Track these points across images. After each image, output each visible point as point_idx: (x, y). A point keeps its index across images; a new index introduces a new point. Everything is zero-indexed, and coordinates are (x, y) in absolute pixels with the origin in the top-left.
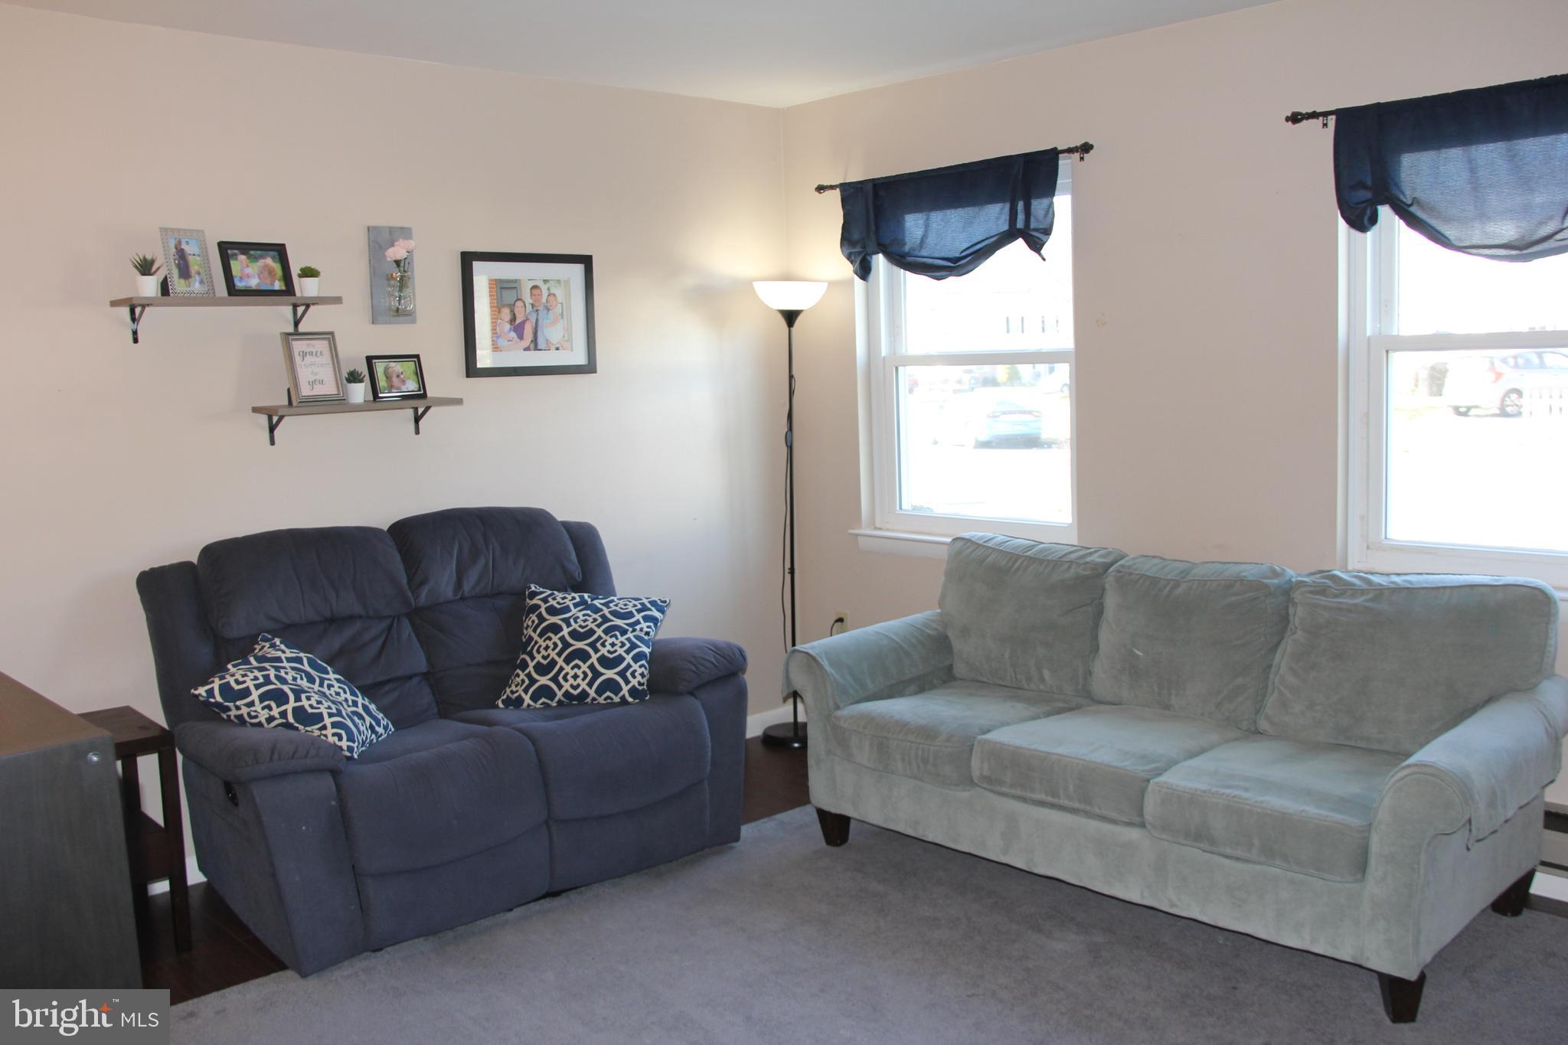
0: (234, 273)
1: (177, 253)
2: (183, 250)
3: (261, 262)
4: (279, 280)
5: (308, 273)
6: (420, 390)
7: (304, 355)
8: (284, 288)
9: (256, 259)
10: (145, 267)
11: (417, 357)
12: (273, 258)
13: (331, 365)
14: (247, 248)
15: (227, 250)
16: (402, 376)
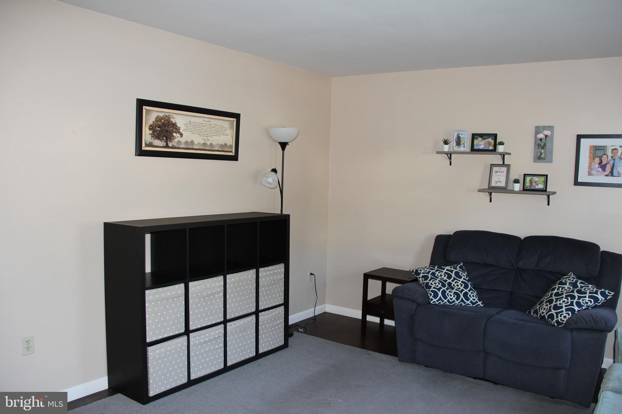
1: (457, 138)
2: (460, 136)
3: (487, 140)
4: (492, 146)
5: (501, 143)
6: (544, 188)
7: (497, 172)
8: (493, 149)
9: (485, 139)
10: (446, 142)
11: (547, 176)
12: (492, 139)
13: (506, 176)
14: (483, 136)
15: (474, 136)
16: (537, 182)
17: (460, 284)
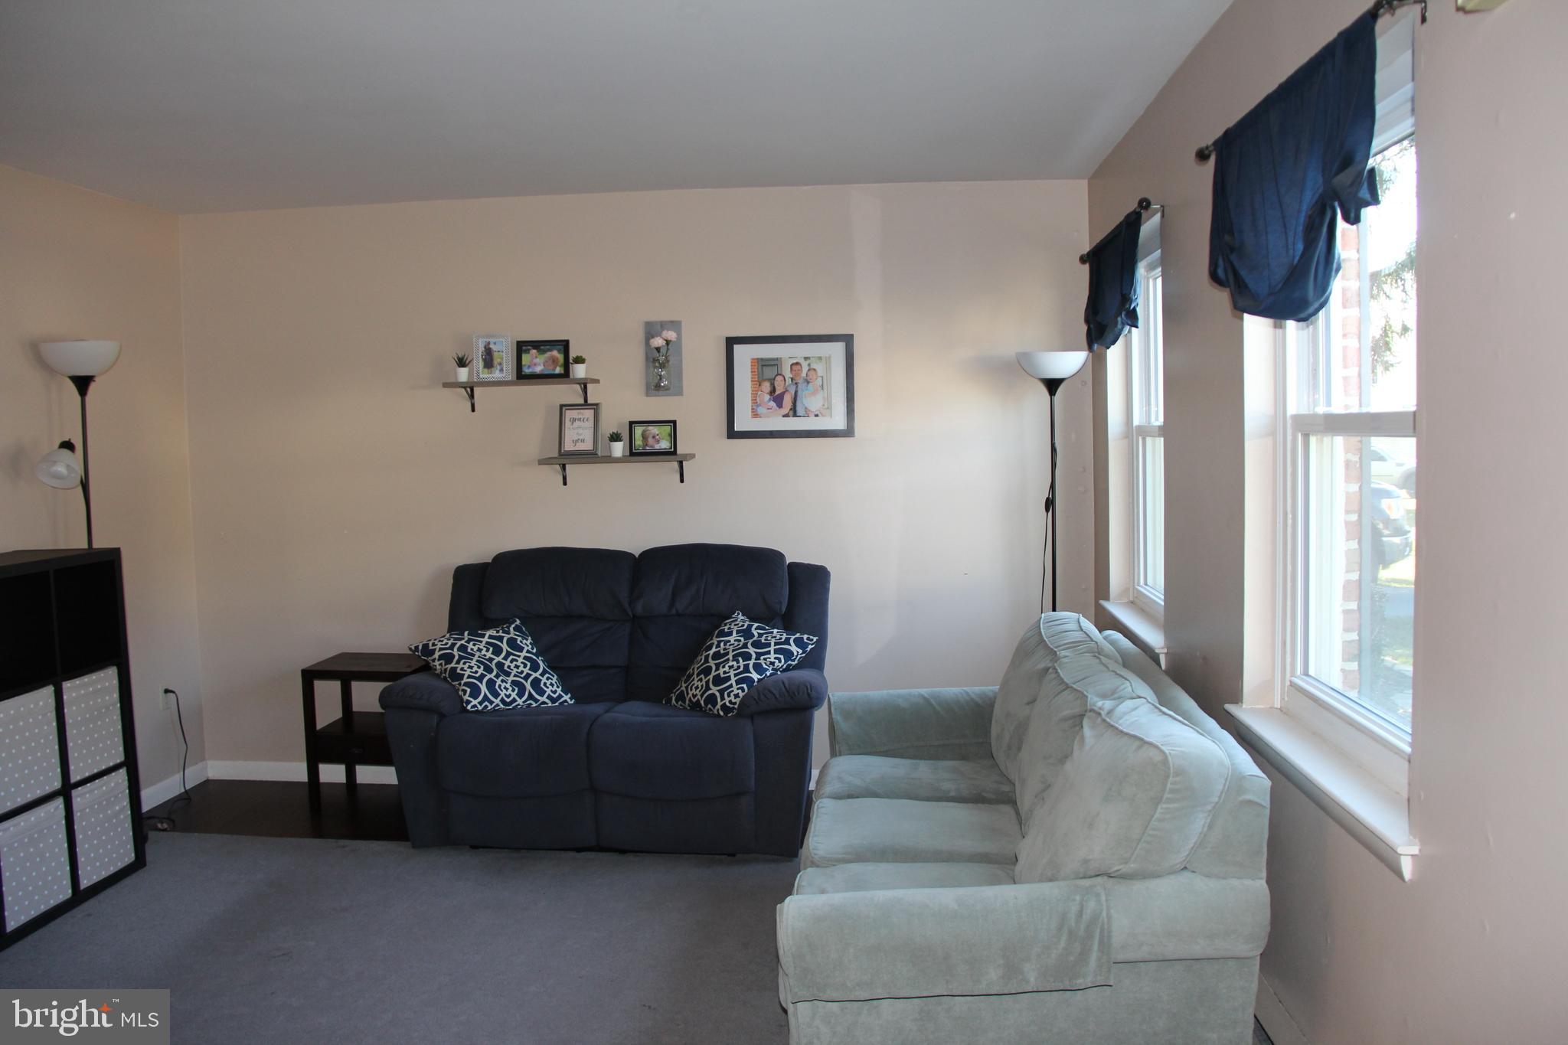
0: (523, 363)
1: (485, 351)
2: (490, 348)
3: (548, 354)
4: (560, 367)
5: (579, 360)
6: (671, 448)
7: (574, 420)
8: (563, 372)
9: (544, 352)
10: (462, 363)
11: (674, 422)
12: (559, 351)
13: (593, 428)
14: (539, 345)
15: (522, 347)
16: (657, 437)
17: (522, 663)
